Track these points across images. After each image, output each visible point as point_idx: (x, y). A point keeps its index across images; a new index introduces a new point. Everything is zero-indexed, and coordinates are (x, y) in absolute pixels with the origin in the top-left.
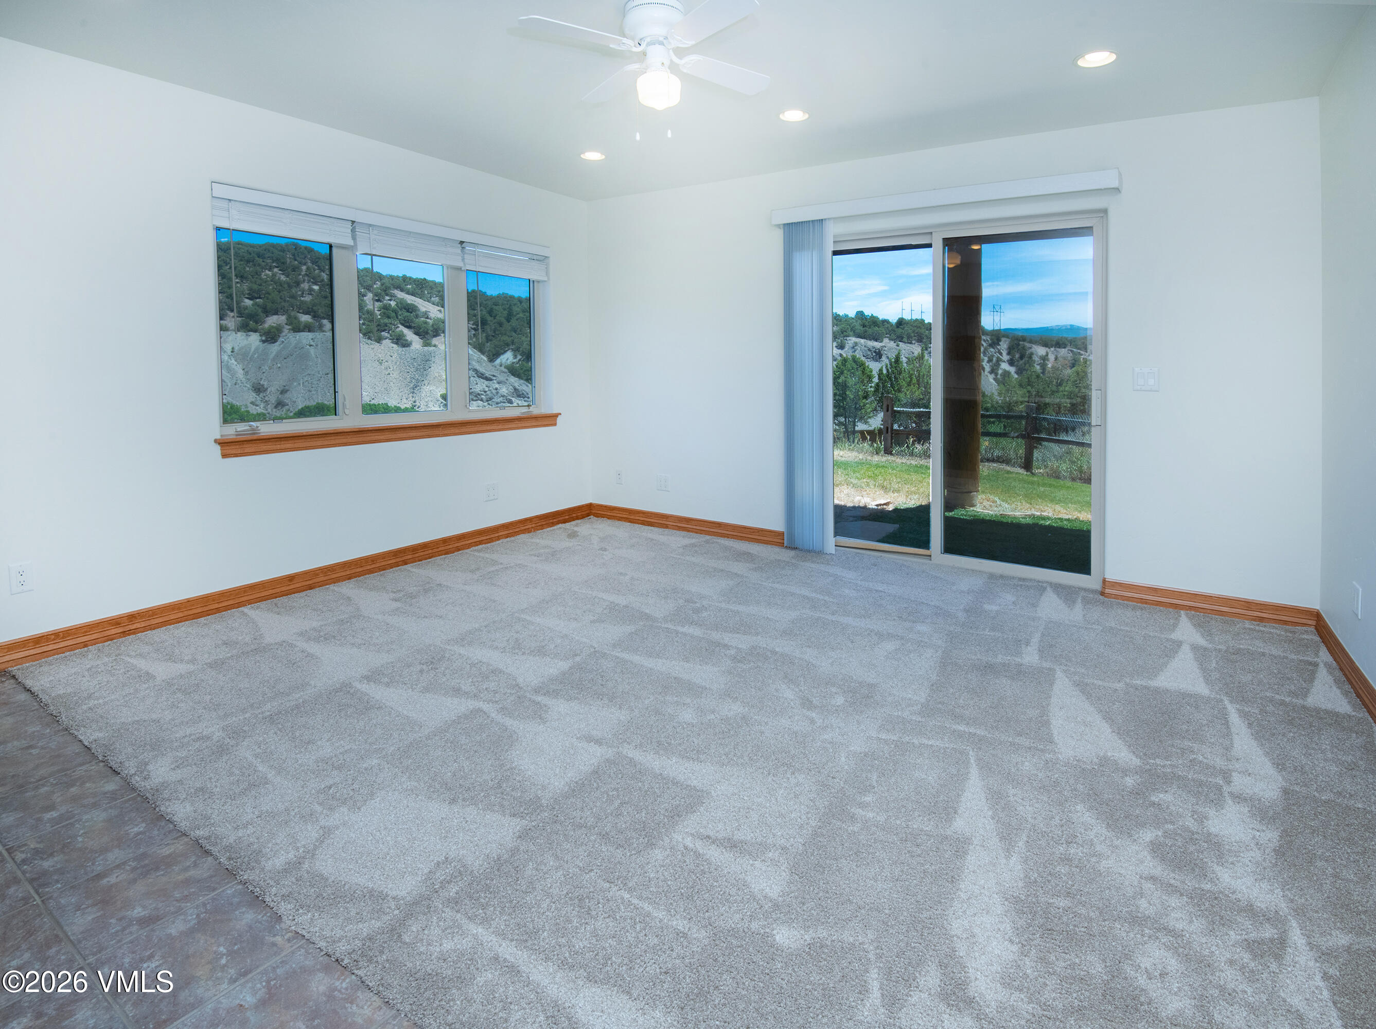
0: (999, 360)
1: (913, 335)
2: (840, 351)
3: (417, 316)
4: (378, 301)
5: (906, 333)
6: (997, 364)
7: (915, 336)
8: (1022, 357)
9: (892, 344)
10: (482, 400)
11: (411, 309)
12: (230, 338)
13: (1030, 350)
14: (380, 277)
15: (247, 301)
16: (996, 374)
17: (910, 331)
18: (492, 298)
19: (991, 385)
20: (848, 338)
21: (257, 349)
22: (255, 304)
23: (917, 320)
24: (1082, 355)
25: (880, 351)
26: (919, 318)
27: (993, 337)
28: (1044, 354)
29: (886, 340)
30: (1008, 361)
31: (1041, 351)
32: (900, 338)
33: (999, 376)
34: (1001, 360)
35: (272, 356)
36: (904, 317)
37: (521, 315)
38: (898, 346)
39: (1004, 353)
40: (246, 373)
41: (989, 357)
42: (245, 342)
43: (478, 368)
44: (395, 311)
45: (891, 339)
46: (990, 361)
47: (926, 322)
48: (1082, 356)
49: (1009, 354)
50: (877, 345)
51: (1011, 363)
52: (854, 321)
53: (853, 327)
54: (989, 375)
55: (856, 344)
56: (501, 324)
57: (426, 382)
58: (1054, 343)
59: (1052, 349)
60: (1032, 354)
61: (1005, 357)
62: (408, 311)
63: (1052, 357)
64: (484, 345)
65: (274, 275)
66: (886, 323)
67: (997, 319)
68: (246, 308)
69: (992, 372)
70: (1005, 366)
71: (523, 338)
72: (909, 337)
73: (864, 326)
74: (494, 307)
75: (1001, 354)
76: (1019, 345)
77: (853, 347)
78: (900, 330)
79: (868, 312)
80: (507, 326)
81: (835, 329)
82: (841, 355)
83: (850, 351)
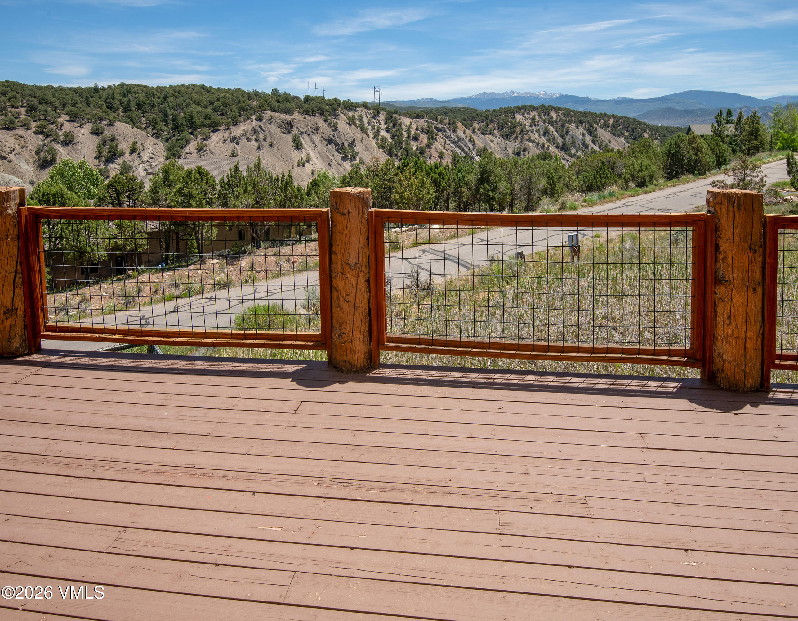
0: (379, 129)
1: (316, 109)
2: (259, 123)
5: (311, 108)
6: (378, 132)
7: (318, 110)
8: (394, 126)
9: (300, 117)
13: (400, 121)
16: (377, 140)
17: (314, 106)
19: (374, 148)
20: (265, 112)
23: (319, 97)
24: (433, 124)
25: (290, 123)
26: (321, 95)
27: (375, 111)
28: (409, 123)
29: (296, 114)
30: (385, 129)
31: (406, 121)
32: (306, 112)
33: (379, 141)
34: (380, 128)
36: (311, 95)
38: (305, 118)
39: (383, 123)
41: (372, 127)
45: (299, 113)
46: (373, 129)
47: (326, 99)
48: (434, 125)
49: (386, 123)
50: (288, 117)
51: (387, 131)
52: (270, 97)
53: (270, 102)
54: (372, 140)
55: (271, 117)
58: (415, 115)
59: (414, 120)
60: (401, 124)
61: (384, 126)
63: (414, 126)
66: (296, 99)
67: (377, 96)
69: (374, 137)
70: (383, 133)
72: (313, 111)
73: (278, 102)
75: (380, 124)
76: (392, 117)
77: (270, 120)
78: (306, 106)
79: (281, 90)
81: (255, 104)
82: (260, 127)
83: (268, 122)
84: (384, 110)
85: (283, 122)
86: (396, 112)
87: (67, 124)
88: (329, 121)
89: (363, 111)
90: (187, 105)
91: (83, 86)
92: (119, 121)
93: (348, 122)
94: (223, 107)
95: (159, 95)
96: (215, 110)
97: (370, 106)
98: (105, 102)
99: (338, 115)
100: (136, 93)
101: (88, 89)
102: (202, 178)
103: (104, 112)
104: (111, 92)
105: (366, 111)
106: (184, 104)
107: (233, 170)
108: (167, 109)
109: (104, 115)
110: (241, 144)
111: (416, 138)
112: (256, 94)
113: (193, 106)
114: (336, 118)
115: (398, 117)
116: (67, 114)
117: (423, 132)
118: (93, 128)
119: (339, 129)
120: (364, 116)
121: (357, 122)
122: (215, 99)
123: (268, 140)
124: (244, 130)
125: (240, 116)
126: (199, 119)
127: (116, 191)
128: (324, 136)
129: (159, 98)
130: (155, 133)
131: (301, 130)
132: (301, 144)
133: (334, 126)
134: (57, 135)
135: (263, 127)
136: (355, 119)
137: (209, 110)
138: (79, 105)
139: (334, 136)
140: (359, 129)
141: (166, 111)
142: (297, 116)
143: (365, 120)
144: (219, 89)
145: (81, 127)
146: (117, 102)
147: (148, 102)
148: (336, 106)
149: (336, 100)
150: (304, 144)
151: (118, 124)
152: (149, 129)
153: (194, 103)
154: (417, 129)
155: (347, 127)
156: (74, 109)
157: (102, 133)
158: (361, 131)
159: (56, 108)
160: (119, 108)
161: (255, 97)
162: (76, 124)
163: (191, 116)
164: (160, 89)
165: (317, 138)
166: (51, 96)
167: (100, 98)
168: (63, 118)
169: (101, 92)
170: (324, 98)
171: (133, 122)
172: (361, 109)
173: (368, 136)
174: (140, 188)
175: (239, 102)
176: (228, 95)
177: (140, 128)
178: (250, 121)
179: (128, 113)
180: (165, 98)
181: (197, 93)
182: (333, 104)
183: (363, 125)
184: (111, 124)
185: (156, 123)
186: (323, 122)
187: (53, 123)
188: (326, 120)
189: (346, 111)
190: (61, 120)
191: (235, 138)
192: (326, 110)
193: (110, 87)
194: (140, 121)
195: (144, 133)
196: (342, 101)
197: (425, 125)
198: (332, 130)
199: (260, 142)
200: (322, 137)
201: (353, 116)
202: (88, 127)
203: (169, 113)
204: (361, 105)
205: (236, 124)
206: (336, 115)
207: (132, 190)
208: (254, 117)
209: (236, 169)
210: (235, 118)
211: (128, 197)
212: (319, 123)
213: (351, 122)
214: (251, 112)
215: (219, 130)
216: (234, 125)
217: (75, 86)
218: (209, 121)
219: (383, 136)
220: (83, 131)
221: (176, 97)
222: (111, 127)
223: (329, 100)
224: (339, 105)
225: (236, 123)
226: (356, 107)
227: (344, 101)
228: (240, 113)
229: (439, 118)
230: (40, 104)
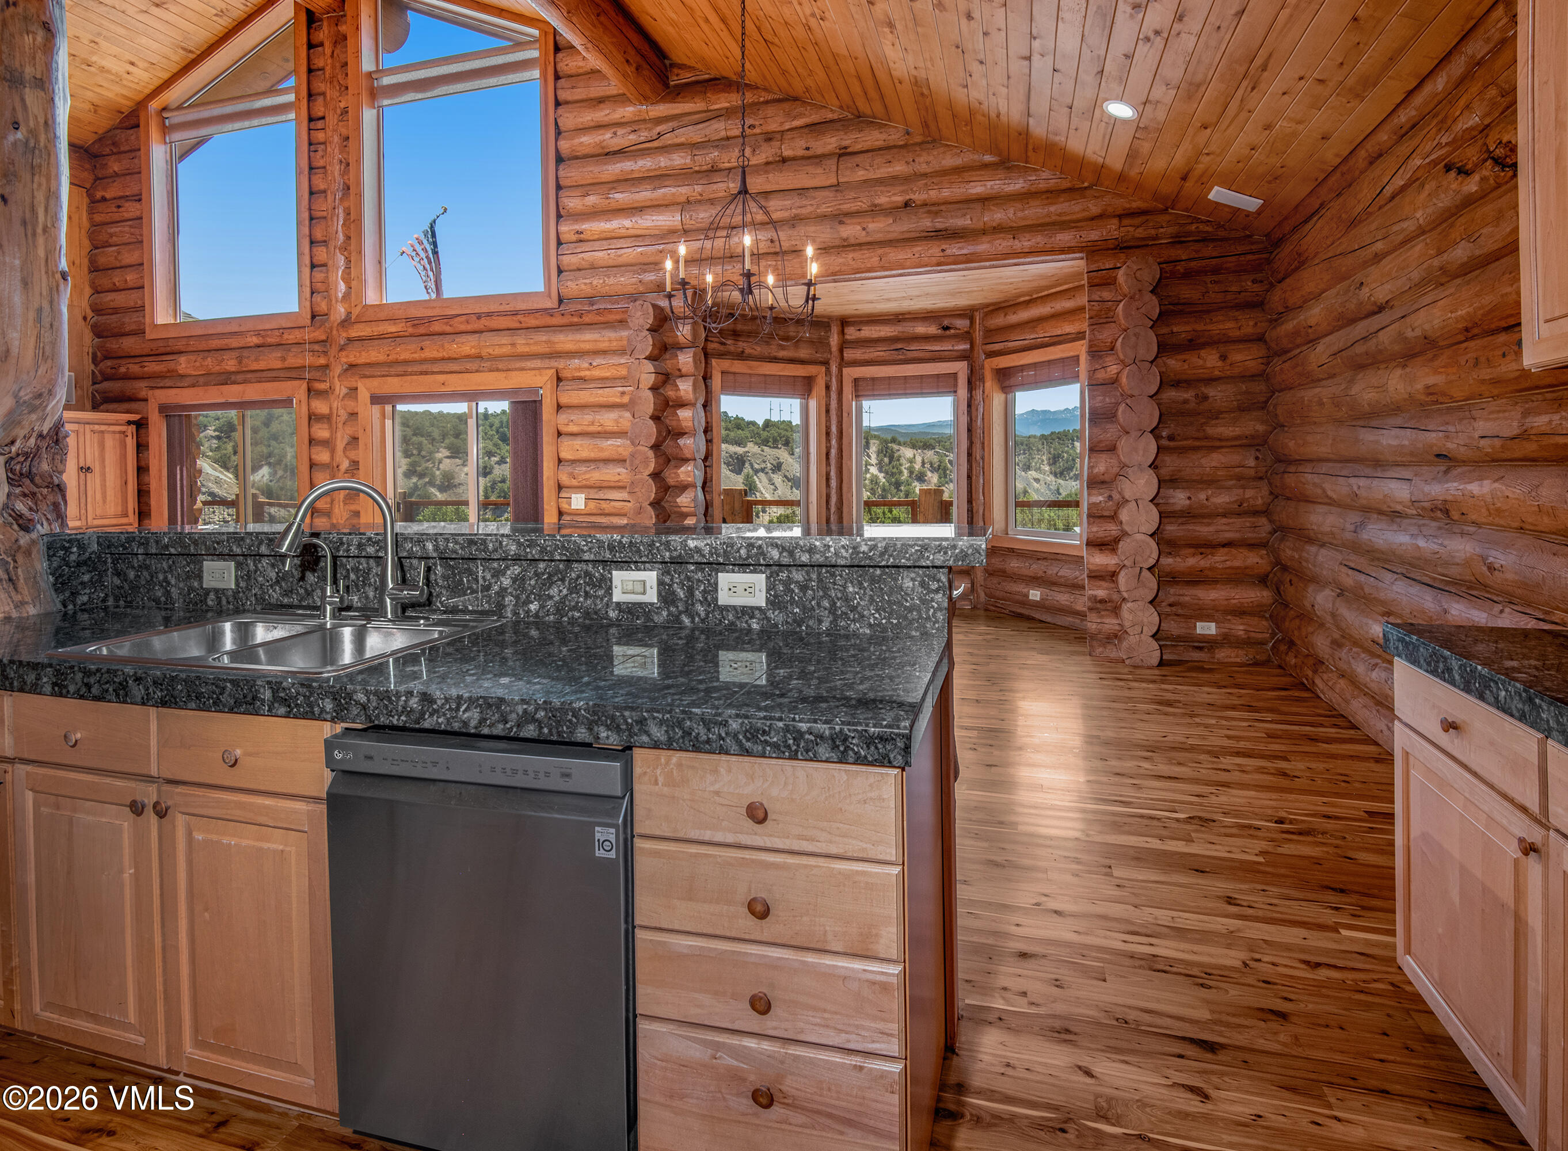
84: (876, 437)
85: (731, 456)
86: (894, 440)
98: (497, 432)
109: (494, 449)
111: (921, 478)
115: (895, 447)
116: (448, 448)
117: (931, 468)
128: (787, 474)
131: (756, 466)
132: (755, 487)
134: (433, 476)
142: (752, 448)
150: (759, 485)
154: (923, 463)
157: (490, 473)
159: (434, 439)
165: (778, 479)
166: (427, 424)
167: (491, 426)
168: (443, 453)
169: (491, 420)
170: (790, 422)
184: (503, 460)
186: (788, 456)
187: (428, 461)
190: (439, 455)
192: (794, 440)
193: (503, 413)
197: (935, 459)
200: (786, 476)
212: (782, 457)
219: (873, 475)
220: (467, 470)
230: (415, 435)
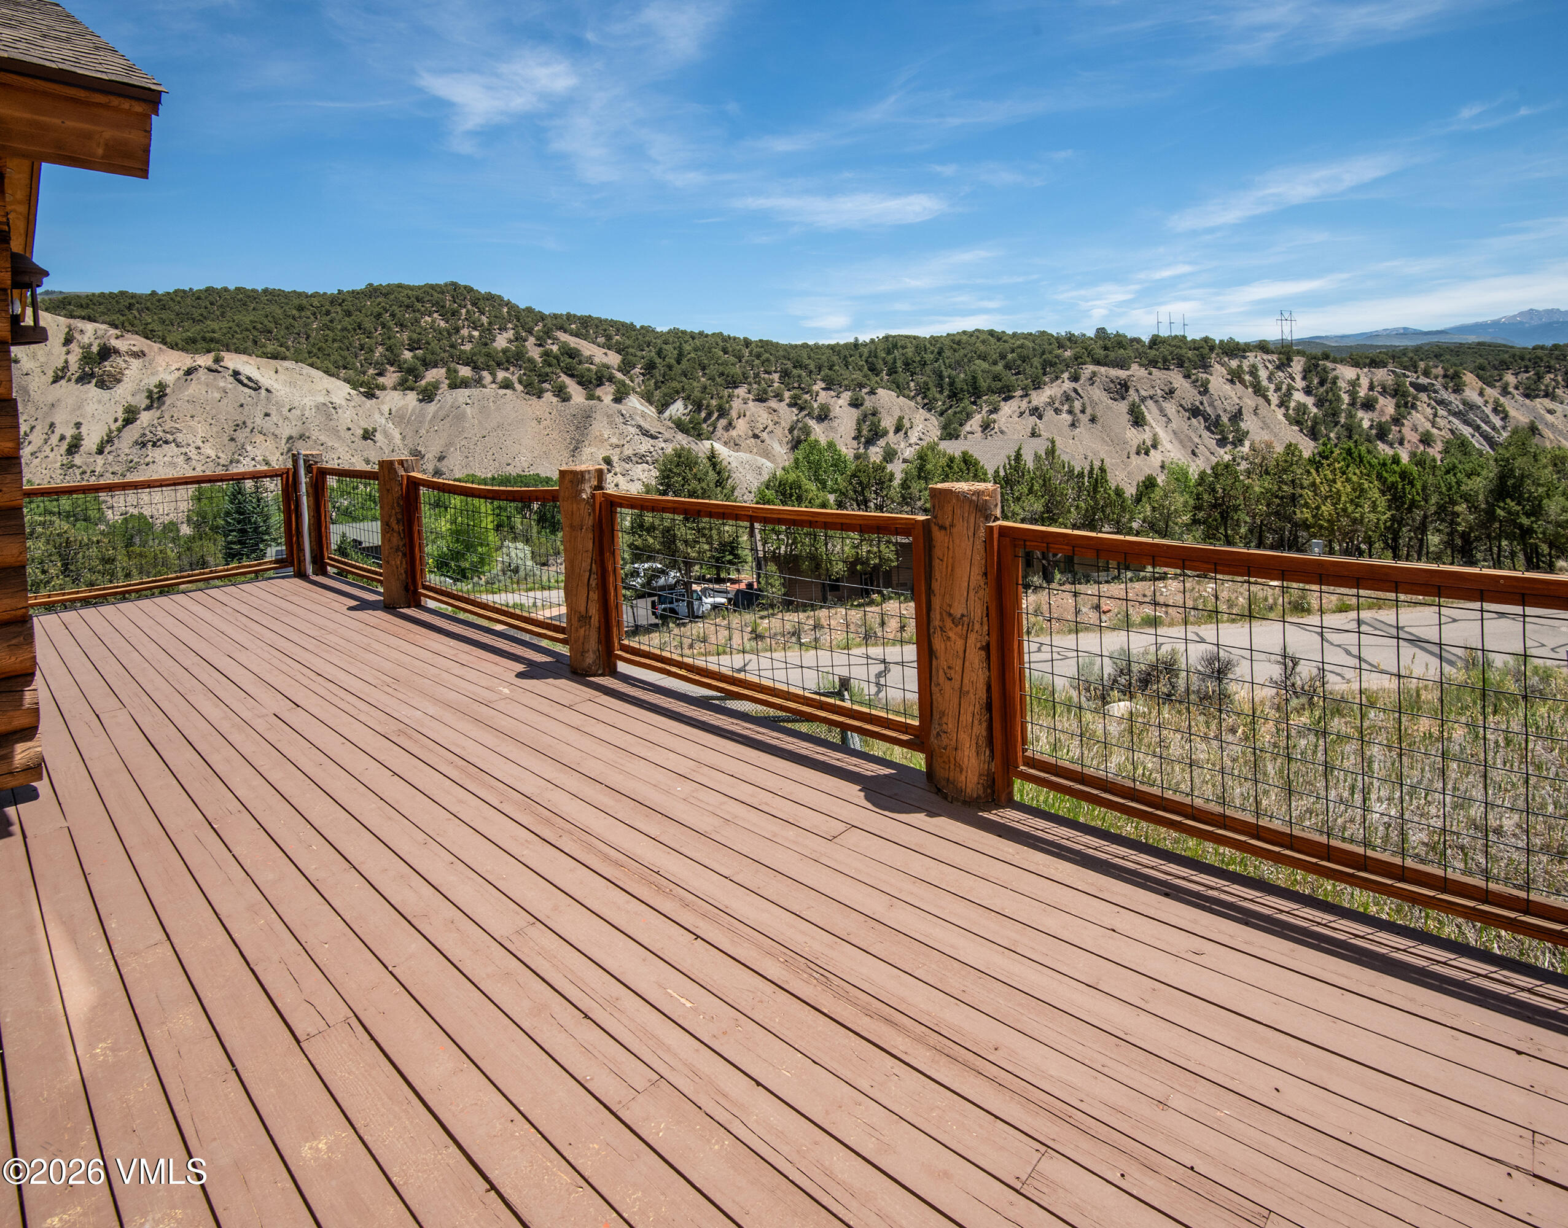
0: (1290, 388)
1: (1170, 357)
2: (1073, 385)
3: (580, 363)
4: (540, 345)
5: (1162, 355)
6: (1289, 394)
7: (1173, 359)
8: (1322, 383)
9: (1143, 372)
10: (647, 463)
11: (573, 354)
12: (388, 398)
13: (1334, 373)
14: (542, 317)
15: (406, 352)
16: (1287, 408)
17: (1167, 353)
18: (662, 334)
19: (1280, 424)
20: (1084, 367)
21: (413, 410)
22: (415, 357)
23: (1176, 336)
24: (1408, 377)
25: (1125, 383)
26: (1180, 333)
27: (1281, 356)
28: (1354, 377)
29: (1135, 367)
30: (1303, 389)
31: (1347, 373)
32: (1153, 363)
33: (1291, 412)
34: (1293, 388)
35: (429, 418)
36: (1161, 334)
37: (693, 355)
38: (1150, 374)
39: (1298, 378)
40: (404, 438)
41: (1276, 384)
42: (402, 403)
43: (643, 424)
44: (556, 358)
45: (1141, 365)
46: (1278, 389)
47: (1189, 339)
48: (1409, 379)
49: (1304, 378)
50: (1122, 374)
51: (1308, 391)
52: (1093, 342)
53: (1091, 350)
54: (1276, 409)
55: (1094, 374)
56: (670, 367)
57: (586, 443)
58: (1368, 361)
59: (1365, 370)
60: (1336, 378)
61: (1300, 383)
62: (570, 357)
63: (1365, 382)
64: (652, 393)
65: (433, 321)
66: (1135, 343)
67: (1287, 330)
68: (405, 362)
69: (1281, 404)
70: (1299, 396)
71: (695, 384)
72: (1165, 360)
73: (1106, 348)
74: (664, 346)
75: (1293, 379)
76: (1317, 366)
77: (1091, 379)
78: (1153, 352)
79: (1111, 330)
80: (678, 369)
81: (1068, 354)
82: (1075, 391)
83: (1087, 384)
84: (1300, 353)
85: (1112, 381)
86: (1326, 357)
87: (823, 394)
88: (1193, 377)
89: (1259, 358)
90: (970, 361)
91: (842, 342)
92: (882, 387)
93: (1229, 377)
94: (1019, 362)
95: (932, 348)
96: (1008, 367)
97: (1272, 347)
98: (866, 361)
99: (1211, 366)
100: (904, 347)
101: (846, 345)
102: (968, 469)
103: (865, 376)
104: (873, 347)
105: (1265, 357)
106: (966, 360)
107: (1013, 458)
108: (943, 368)
109: (865, 380)
110: (1045, 418)
111: (1369, 405)
112: (1071, 338)
113: (977, 362)
114: (1206, 372)
115: (1330, 365)
116: (823, 380)
117: (1384, 392)
118: (851, 398)
119: (1211, 390)
120: (1260, 366)
121: (1247, 378)
122: (1009, 350)
123: (1089, 411)
124: (1050, 397)
125: (1045, 374)
126: (985, 382)
127: (860, 483)
128: (1183, 402)
129: (932, 353)
130: (927, 404)
131: (1143, 393)
132: (1144, 418)
133: (1202, 386)
134: (812, 408)
135: (1080, 391)
136: (1243, 372)
137: (1000, 367)
138: (837, 368)
139: (1202, 403)
140: (1250, 390)
141: (941, 372)
142: (1136, 371)
143: (1263, 374)
144: (1015, 335)
145: (838, 397)
146: (881, 362)
147: (918, 359)
148: (1206, 351)
149: (1206, 340)
150: (1148, 417)
151: (880, 391)
152: (919, 398)
153: (979, 357)
154: (1371, 388)
155: (1228, 387)
156: (830, 373)
157: (862, 405)
158: (1255, 393)
159: (811, 372)
160: (883, 370)
161: (1068, 343)
162: (832, 393)
163: (974, 378)
164: (934, 340)
165: (1170, 407)
166: (806, 356)
167: (861, 356)
168: (819, 386)
169: (862, 349)
170: (1184, 337)
171: (900, 388)
172: (1254, 354)
173: (1268, 402)
174: (890, 480)
175: (1043, 353)
176: (1026, 342)
177: (907, 397)
178: (1060, 381)
179: (894, 376)
180: (939, 353)
181: (983, 342)
182: (1202, 347)
183: (1259, 382)
184: (872, 392)
185: (928, 389)
186: (1183, 380)
187: (807, 393)
188: (1187, 376)
189: (1226, 359)
190: (816, 388)
191: (1036, 409)
192: (1188, 358)
193: (872, 341)
194: (908, 387)
195: (913, 404)
196: (1217, 342)
197: (1390, 380)
198: (1200, 392)
199: (1075, 414)
200: (1181, 405)
201: (1239, 366)
202: (847, 396)
203: (945, 374)
204: (1255, 347)
205: (1039, 388)
206: (1206, 367)
207: (880, 483)
208: (1066, 375)
209: (1018, 456)
210: (1037, 377)
211: (875, 492)
212: (1174, 381)
213: (1235, 377)
214: (1061, 367)
215: (1014, 397)
216: (1034, 389)
217: (833, 342)
218: (999, 384)
219: (1299, 403)
220: (841, 402)
221: (955, 351)
222: (872, 396)
223: (1194, 341)
224: (1212, 349)
225: (1038, 386)
226: (1244, 351)
227: (1221, 341)
228: (1044, 369)
229: (1422, 365)
230: (795, 367)
